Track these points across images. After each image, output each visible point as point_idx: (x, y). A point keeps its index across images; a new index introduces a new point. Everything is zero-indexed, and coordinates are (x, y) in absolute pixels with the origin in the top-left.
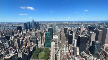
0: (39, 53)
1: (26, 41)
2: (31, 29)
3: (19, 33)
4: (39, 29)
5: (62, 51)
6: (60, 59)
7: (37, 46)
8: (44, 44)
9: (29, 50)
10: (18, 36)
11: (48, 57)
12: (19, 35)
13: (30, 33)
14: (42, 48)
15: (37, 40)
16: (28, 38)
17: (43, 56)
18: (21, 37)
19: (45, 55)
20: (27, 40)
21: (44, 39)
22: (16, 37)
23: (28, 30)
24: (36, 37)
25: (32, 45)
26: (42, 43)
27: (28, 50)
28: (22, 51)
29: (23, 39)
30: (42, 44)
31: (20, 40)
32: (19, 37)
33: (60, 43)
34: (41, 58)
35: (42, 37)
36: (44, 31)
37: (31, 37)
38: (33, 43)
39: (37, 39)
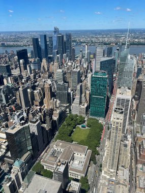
0: (74, 128)
1: (40, 92)
2: (50, 58)
3: (22, 68)
4: (72, 58)
5: (139, 135)
6: (130, 155)
7: (68, 110)
8: (86, 106)
9: (51, 118)
10: (21, 77)
11: (96, 142)
12: (24, 74)
13: (48, 70)
14: (81, 117)
15: (69, 94)
16: (47, 86)
17: (83, 137)
18: (28, 79)
19: (89, 137)
20: (43, 89)
21: (88, 92)
22: (16, 80)
23: (44, 60)
24: (66, 85)
25: (58, 105)
26: (81, 103)
27: (48, 118)
28: (37, 121)
29: (34, 88)
30: (82, 107)
31: (29, 90)
32: (23, 81)
33: (135, 108)
34: (79, 141)
35: (81, 86)
36: (85, 66)
37: (53, 83)
38: (58, 102)
39: (69, 91)
